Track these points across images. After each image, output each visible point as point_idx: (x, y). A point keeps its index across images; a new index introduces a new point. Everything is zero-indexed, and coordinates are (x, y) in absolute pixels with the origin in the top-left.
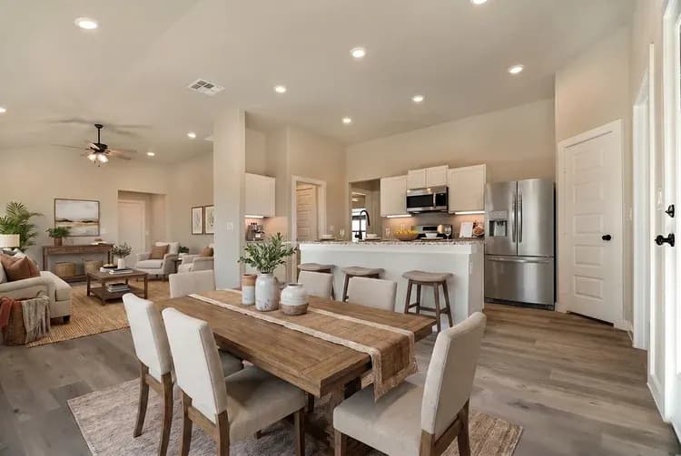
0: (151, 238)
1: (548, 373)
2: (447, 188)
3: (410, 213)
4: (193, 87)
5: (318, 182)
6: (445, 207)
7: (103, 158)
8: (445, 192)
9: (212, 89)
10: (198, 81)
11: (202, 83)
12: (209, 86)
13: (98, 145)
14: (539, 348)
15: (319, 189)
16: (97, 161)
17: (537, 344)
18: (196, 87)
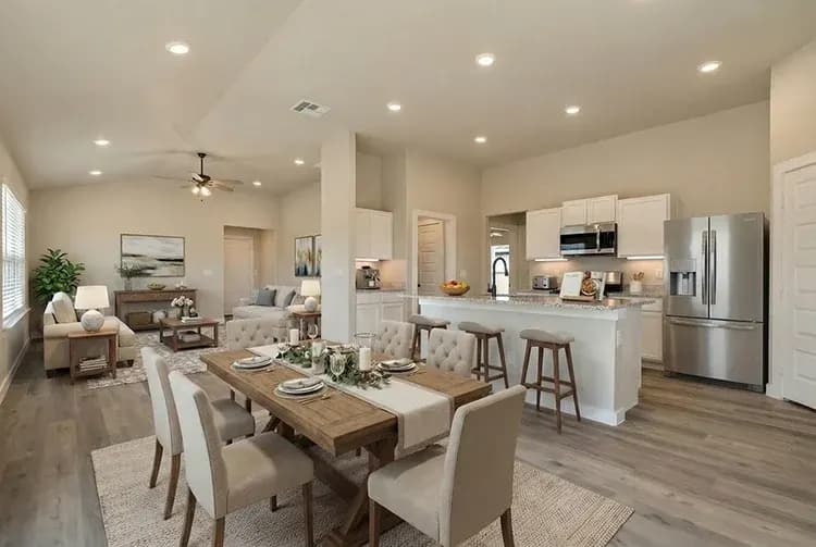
0: (259, 279)
1: (711, 481)
2: (616, 225)
3: (565, 256)
4: (296, 109)
5: (446, 217)
6: (612, 250)
7: (205, 191)
8: (613, 230)
9: (318, 110)
10: (301, 102)
11: (305, 105)
12: (314, 107)
13: (201, 176)
14: (709, 446)
15: (447, 225)
16: (199, 195)
17: (708, 440)
18: (300, 108)
